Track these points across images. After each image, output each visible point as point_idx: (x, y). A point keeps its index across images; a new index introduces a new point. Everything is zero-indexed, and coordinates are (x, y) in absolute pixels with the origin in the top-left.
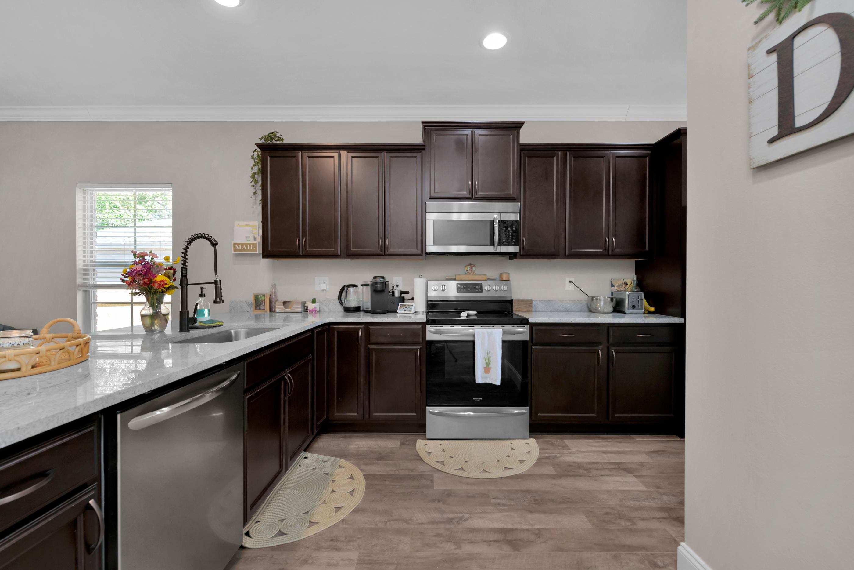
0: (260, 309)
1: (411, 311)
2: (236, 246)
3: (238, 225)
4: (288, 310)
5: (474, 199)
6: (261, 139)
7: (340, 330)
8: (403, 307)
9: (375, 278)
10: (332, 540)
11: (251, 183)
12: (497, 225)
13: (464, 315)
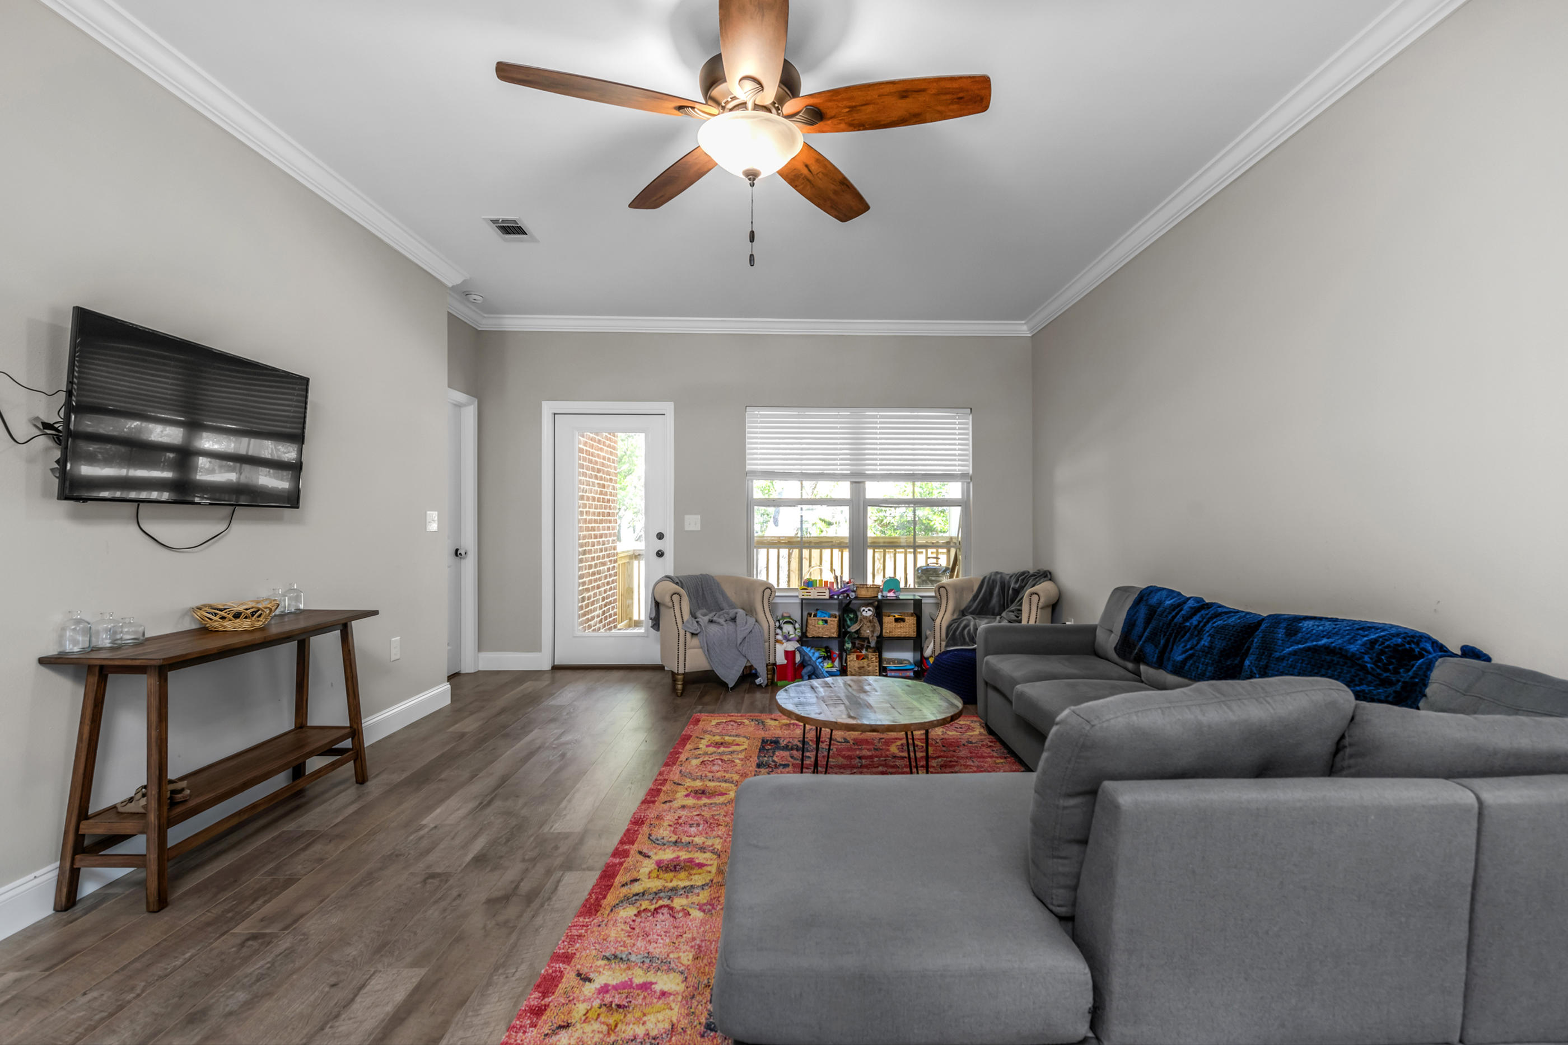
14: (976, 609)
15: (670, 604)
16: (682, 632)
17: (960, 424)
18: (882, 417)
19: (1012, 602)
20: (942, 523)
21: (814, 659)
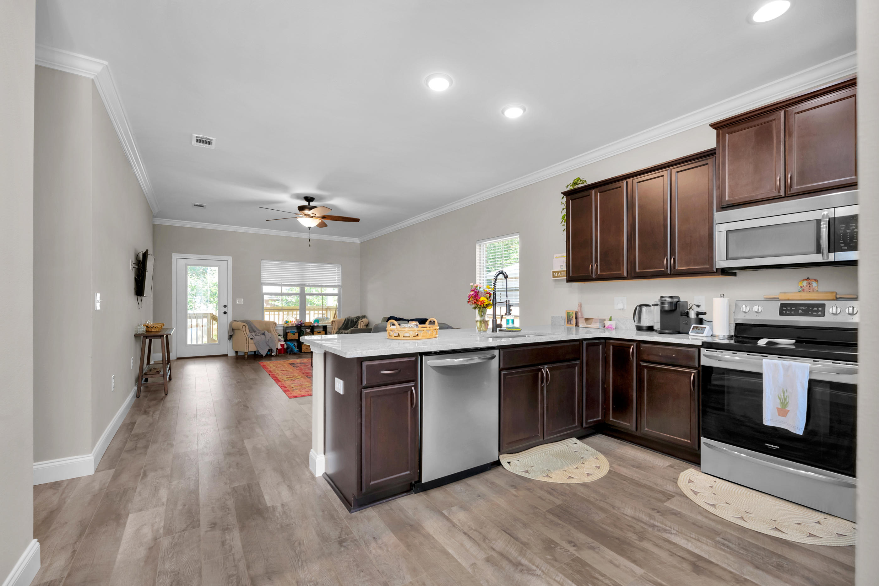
0: (571, 324)
1: (703, 334)
2: (554, 273)
3: (556, 257)
4: (589, 326)
5: (787, 197)
6: (567, 187)
7: (615, 345)
8: (695, 329)
9: (662, 297)
10: (552, 489)
11: (562, 223)
12: (826, 225)
13: (762, 342)
14: (343, 328)
15: (242, 329)
16: (248, 338)
17: (337, 269)
18: (311, 266)
19: (355, 325)
20: (317, 301)
21: (292, 346)
